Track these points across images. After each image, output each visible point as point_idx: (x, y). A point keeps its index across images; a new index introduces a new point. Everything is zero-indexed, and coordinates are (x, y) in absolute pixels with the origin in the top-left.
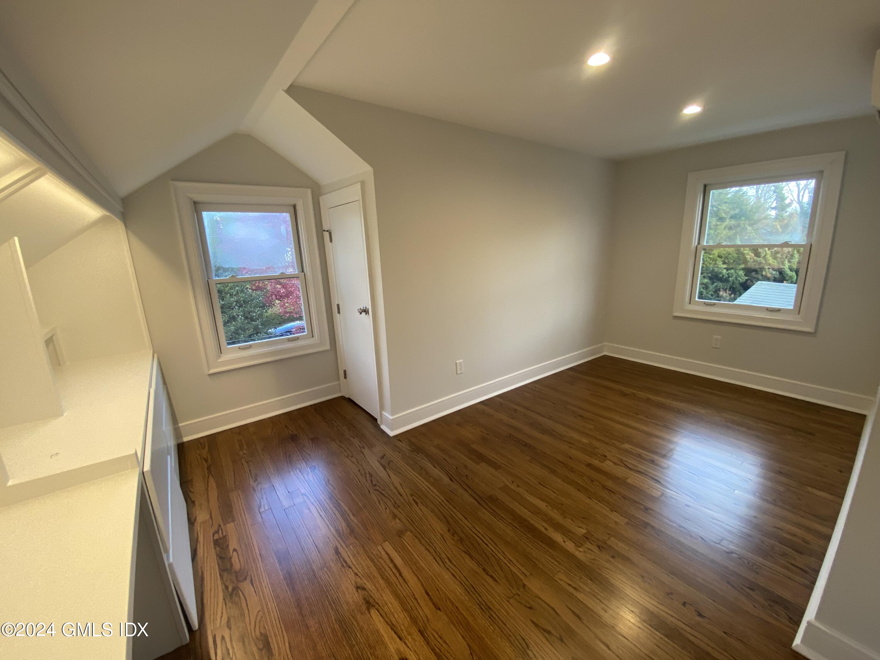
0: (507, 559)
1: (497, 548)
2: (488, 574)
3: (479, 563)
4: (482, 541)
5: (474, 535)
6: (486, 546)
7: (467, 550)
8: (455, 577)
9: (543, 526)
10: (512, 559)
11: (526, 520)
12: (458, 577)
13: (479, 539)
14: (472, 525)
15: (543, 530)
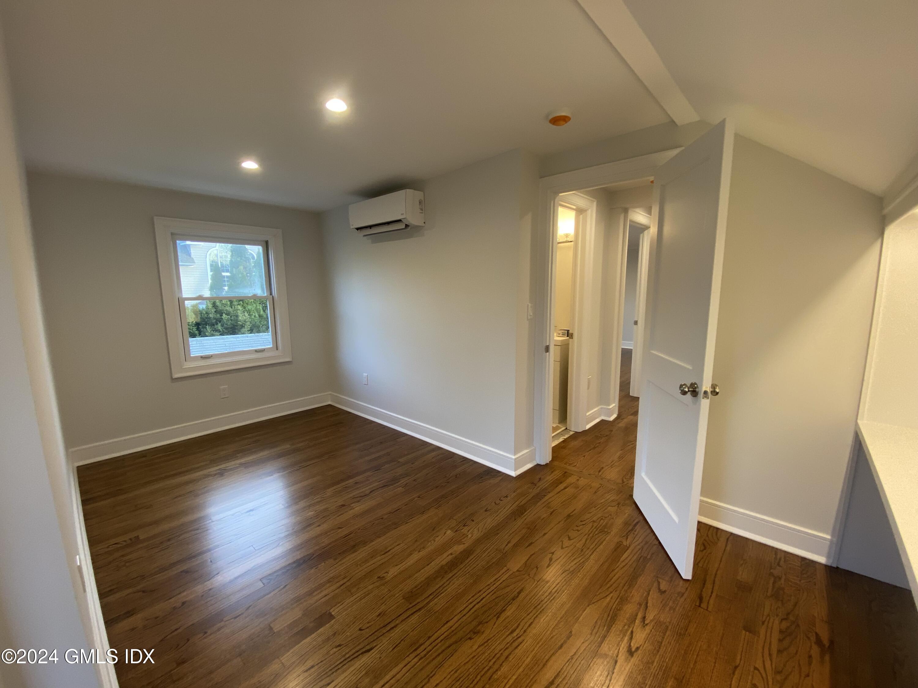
0: (495, 582)
1: (484, 590)
2: (518, 596)
3: (507, 604)
4: (478, 603)
5: (472, 611)
6: (484, 600)
7: (495, 616)
8: (532, 623)
9: (448, 556)
10: (494, 578)
11: (442, 567)
12: (531, 621)
13: (477, 606)
14: (458, 614)
15: (450, 557)
